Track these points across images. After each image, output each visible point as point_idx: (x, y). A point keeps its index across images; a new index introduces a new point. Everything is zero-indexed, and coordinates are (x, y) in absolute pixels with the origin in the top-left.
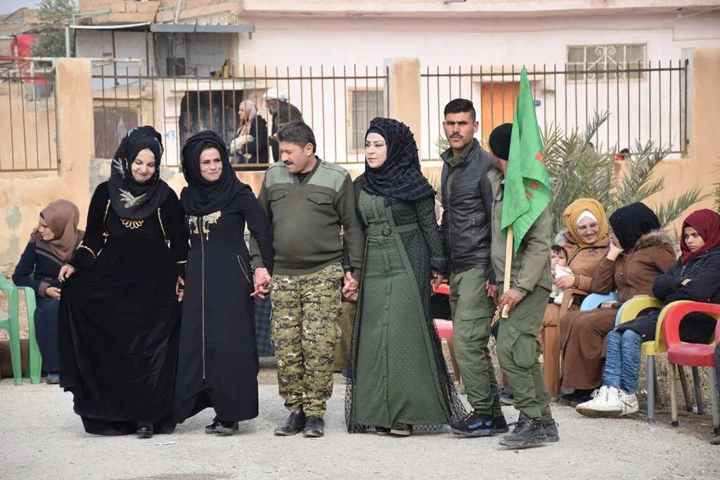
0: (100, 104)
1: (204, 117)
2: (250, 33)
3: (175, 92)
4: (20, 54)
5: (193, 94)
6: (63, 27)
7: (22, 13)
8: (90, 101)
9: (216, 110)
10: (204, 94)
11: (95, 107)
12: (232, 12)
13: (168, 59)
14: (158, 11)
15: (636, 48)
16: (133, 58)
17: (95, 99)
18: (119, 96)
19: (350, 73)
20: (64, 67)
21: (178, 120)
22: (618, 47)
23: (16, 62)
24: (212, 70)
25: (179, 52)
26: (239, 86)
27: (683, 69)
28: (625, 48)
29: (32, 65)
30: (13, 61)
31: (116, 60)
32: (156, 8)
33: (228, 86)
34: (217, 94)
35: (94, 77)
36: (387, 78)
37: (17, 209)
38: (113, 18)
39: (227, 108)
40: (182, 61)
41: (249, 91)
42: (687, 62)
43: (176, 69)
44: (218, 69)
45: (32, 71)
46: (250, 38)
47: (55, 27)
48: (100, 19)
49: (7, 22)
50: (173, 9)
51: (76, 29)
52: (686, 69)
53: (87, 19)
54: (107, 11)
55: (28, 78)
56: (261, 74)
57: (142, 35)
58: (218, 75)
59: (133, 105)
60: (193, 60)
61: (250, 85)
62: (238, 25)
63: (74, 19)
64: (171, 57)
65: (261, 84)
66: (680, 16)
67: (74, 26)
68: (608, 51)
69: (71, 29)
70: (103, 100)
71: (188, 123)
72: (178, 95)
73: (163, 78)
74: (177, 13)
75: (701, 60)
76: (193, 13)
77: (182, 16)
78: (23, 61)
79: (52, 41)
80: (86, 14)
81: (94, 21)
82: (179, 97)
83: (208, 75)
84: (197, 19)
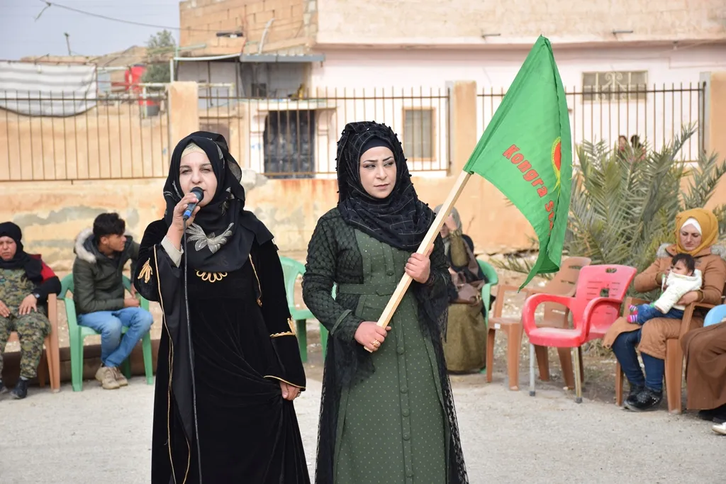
0: (205, 121)
1: (284, 132)
2: (322, 63)
3: (259, 111)
4: (133, 81)
5: (273, 114)
6: (167, 59)
7: (133, 49)
8: (197, 118)
9: (293, 126)
10: (283, 113)
11: (201, 124)
12: (307, 45)
13: (253, 85)
14: (244, 46)
15: (639, 74)
16: (226, 84)
17: (201, 118)
18: (210, 115)
19: (417, 94)
20: (175, 90)
21: (262, 134)
22: (625, 73)
23: (130, 87)
24: (289, 93)
25: (262, 79)
26: (313, 106)
27: (702, 90)
28: (630, 74)
29: (144, 90)
30: (127, 87)
31: (211, 84)
32: (242, 43)
33: (303, 106)
34: (293, 113)
35: (200, 98)
36: (448, 98)
37: (135, 211)
38: (207, 51)
39: (302, 124)
40: (264, 85)
41: (321, 110)
42: (705, 84)
43: (259, 92)
44: (294, 92)
45: (144, 95)
46: (322, 66)
47: (161, 59)
48: (198, 52)
49: (124, 55)
50: (257, 43)
51: (179, 61)
52: (703, 90)
53: (187, 53)
54: (203, 45)
55: (140, 100)
56: (331, 94)
57: (233, 65)
58: (294, 97)
59: (224, 122)
60: (273, 86)
61: (323, 105)
62: (312, 56)
63: (177, 53)
64: (255, 82)
65: (331, 104)
66: (675, 48)
67: (177, 58)
68: (616, 77)
69: (174, 61)
70: (208, 118)
71: (270, 137)
72: (261, 114)
73: (250, 98)
74: (261, 46)
75: (718, 83)
76: (272, 47)
77: (265, 49)
78: (137, 86)
79: (158, 72)
80: (185, 49)
81: (193, 54)
82: (262, 116)
83: (285, 95)
84: (277, 51)
